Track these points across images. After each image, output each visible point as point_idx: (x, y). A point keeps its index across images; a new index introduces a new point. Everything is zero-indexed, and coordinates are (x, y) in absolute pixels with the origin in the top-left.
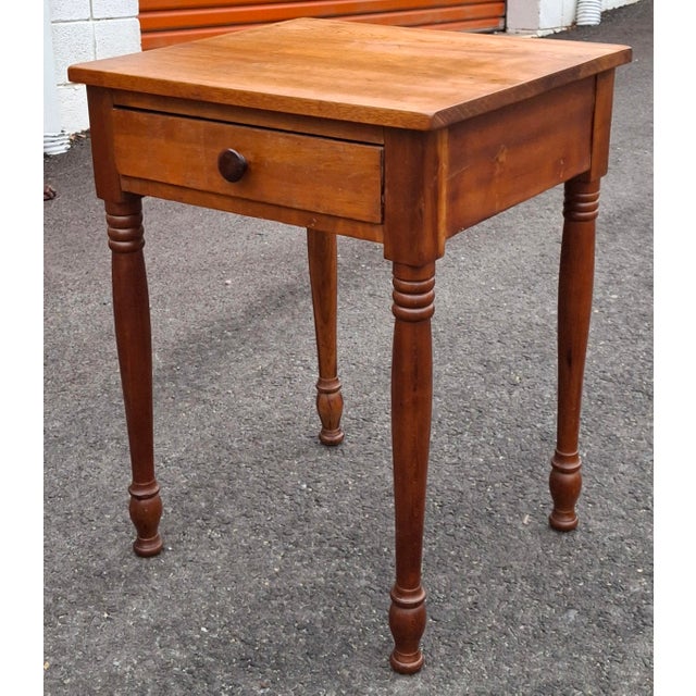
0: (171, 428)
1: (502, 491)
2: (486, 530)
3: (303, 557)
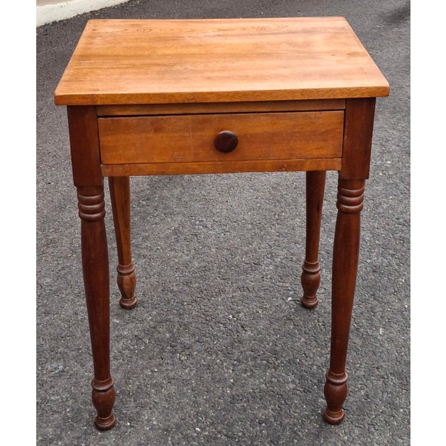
2: (358, 341)
3: (246, 370)
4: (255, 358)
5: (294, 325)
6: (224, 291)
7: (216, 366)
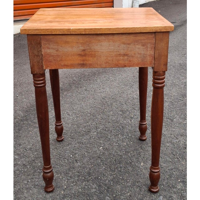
0: (27, 137)
1: (133, 154)
2: (130, 168)
3: (73, 182)
4: (79, 176)
5: (101, 160)
6: (71, 144)
7: (59, 180)
